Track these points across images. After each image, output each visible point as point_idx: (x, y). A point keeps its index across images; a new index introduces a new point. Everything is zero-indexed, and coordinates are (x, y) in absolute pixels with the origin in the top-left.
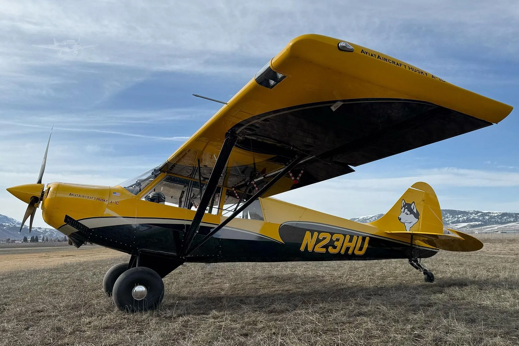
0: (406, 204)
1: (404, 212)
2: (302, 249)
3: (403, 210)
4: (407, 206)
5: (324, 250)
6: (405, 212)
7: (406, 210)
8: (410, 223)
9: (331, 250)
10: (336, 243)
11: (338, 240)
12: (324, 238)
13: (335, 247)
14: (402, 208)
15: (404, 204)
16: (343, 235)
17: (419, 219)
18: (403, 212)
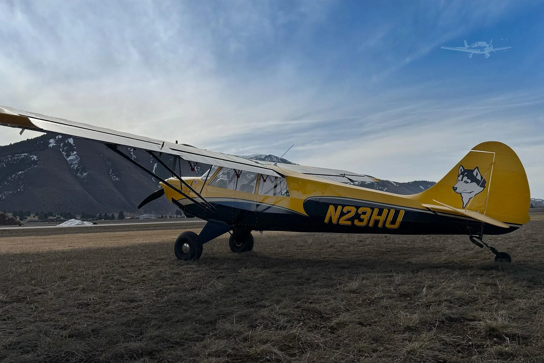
0: (465, 171)
1: (462, 180)
2: (326, 220)
3: (460, 178)
4: (466, 173)
5: (349, 223)
6: (464, 180)
7: (465, 178)
8: (471, 193)
9: (356, 222)
10: (362, 217)
11: (364, 213)
12: (349, 212)
13: (362, 220)
14: (459, 176)
15: (463, 170)
16: (371, 208)
17: (484, 187)
18: (460, 180)
